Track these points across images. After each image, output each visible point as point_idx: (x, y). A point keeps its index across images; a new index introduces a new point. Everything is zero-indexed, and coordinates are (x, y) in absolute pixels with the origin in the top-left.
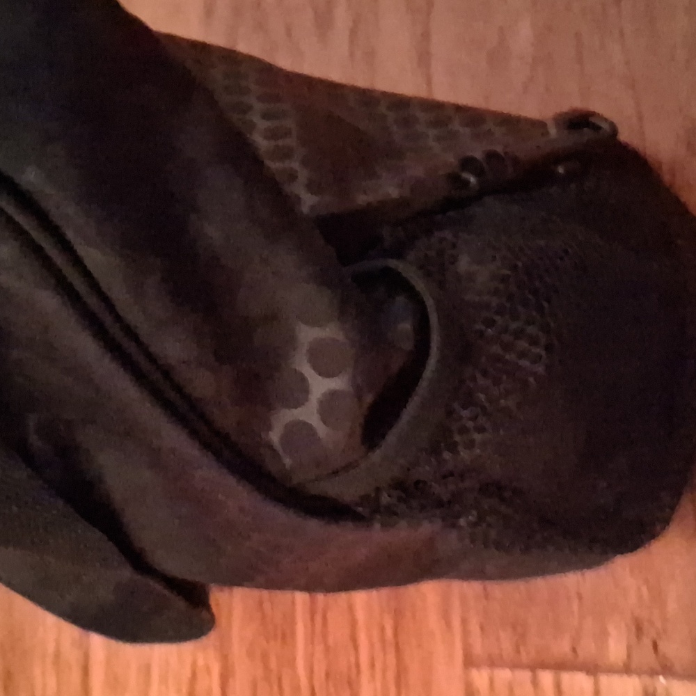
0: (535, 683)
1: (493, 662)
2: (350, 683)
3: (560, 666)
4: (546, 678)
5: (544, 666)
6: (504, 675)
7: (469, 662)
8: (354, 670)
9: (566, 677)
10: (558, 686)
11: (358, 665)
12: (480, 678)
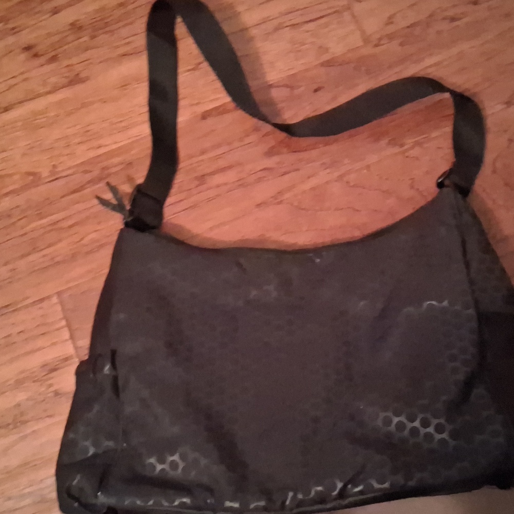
0: (61, 319)
1: (62, 303)
2: (34, 249)
3: (69, 326)
4: (64, 323)
5: (67, 321)
6: (59, 308)
7: (59, 294)
8: (38, 250)
9: (66, 329)
10: (62, 328)
11: (42, 250)
12: (55, 300)
